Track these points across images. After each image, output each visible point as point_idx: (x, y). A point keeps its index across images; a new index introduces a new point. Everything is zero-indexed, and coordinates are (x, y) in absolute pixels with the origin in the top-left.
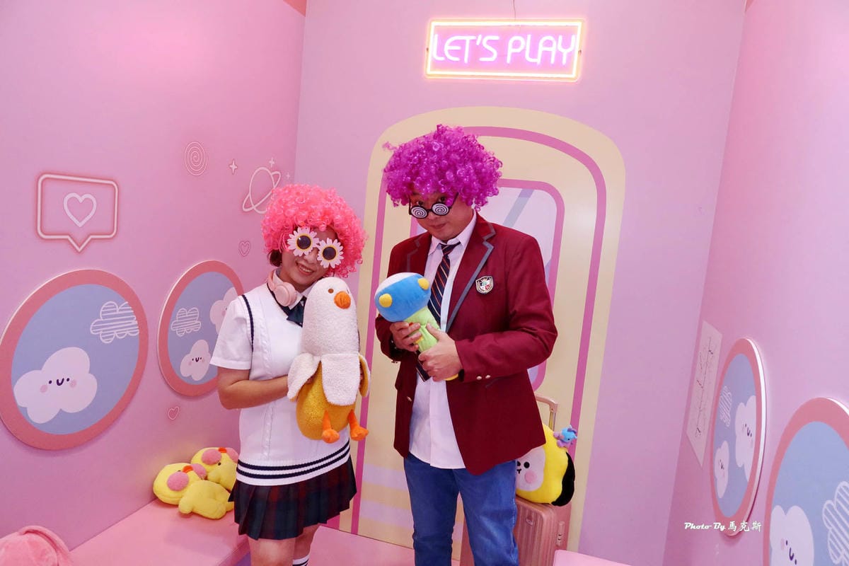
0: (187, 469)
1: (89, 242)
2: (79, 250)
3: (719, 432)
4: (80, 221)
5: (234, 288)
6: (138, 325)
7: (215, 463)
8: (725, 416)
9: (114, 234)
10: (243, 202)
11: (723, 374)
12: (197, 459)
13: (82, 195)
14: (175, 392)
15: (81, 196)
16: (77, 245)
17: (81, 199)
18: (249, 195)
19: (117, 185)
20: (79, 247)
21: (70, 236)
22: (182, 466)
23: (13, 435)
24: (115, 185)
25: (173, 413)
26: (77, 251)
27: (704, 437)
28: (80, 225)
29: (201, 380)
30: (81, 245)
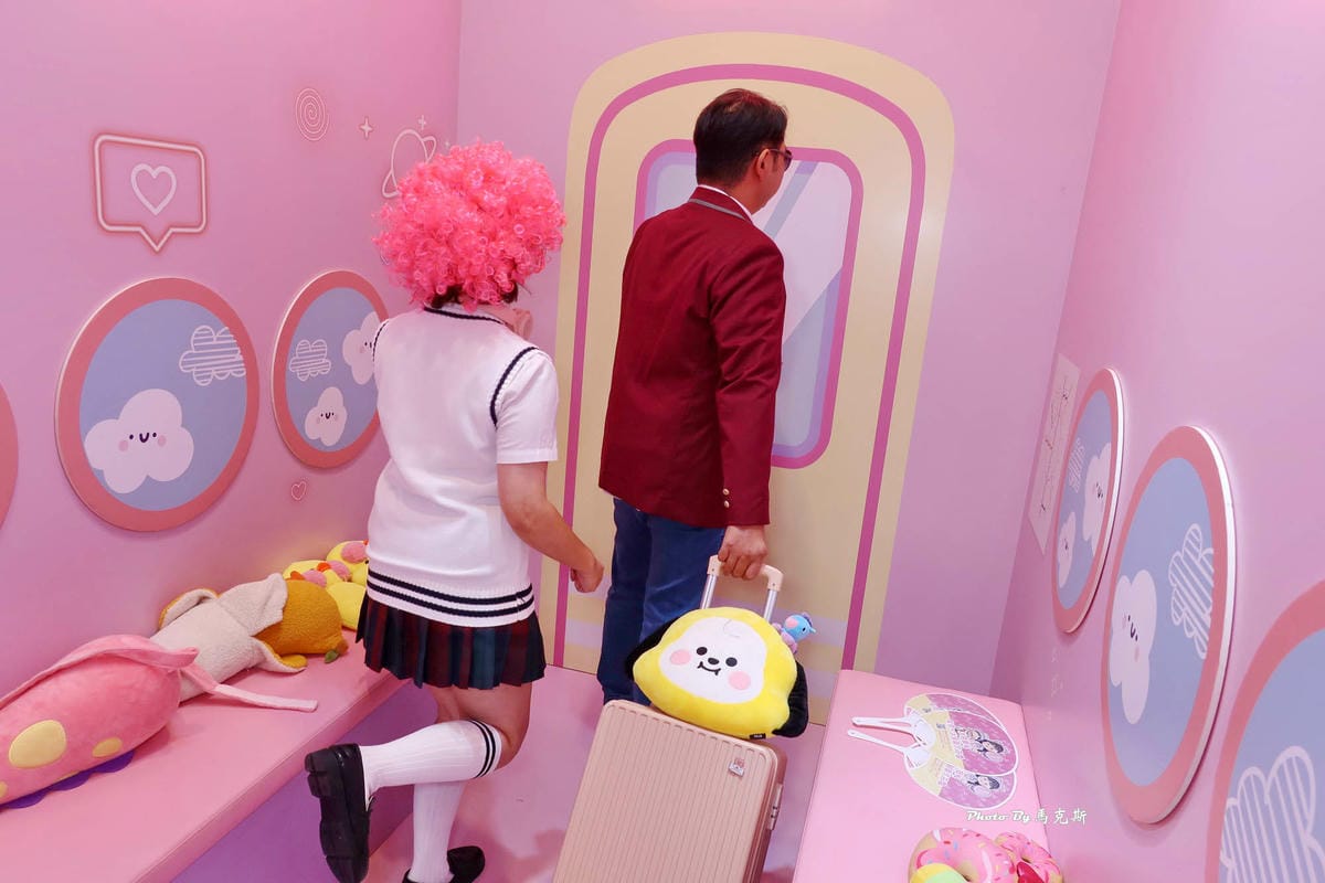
0: (322, 567)
1: (169, 238)
2: (157, 248)
3: (1067, 501)
4: (155, 207)
5: (374, 313)
6: (244, 362)
7: (360, 561)
8: (1074, 480)
9: (203, 226)
10: (383, 181)
11: (1076, 424)
12: (335, 555)
13: (157, 166)
14: (299, 460)
15: (154, 168)
16: (154, 241)
17: (154, 173)
18: (392, 172)
19: (203, 153)
20: (157, 244)
21: (143, 228)
22: (315, 564)
23: (89, 508)
24: (200, 153)
25: (298, 491)
26: (154, 251)
27: (1049, 514)
28: (156, 211)
29: (334, 446)
30: (159, 241)
